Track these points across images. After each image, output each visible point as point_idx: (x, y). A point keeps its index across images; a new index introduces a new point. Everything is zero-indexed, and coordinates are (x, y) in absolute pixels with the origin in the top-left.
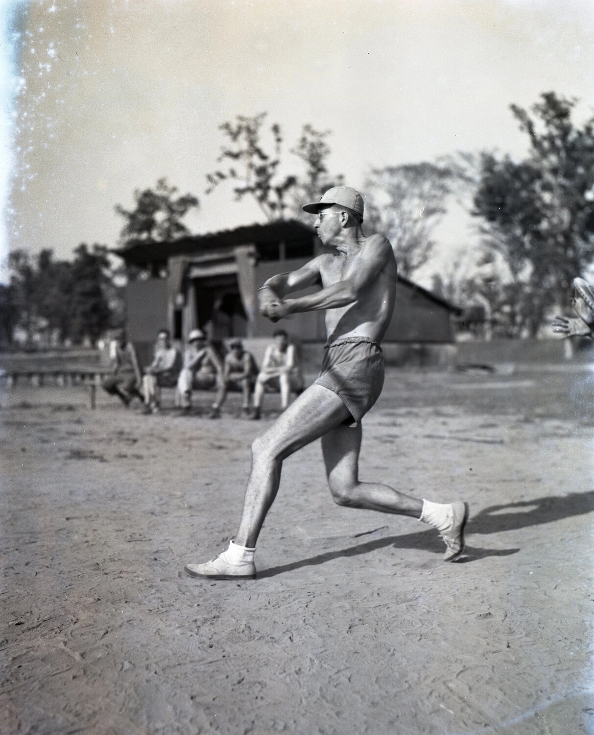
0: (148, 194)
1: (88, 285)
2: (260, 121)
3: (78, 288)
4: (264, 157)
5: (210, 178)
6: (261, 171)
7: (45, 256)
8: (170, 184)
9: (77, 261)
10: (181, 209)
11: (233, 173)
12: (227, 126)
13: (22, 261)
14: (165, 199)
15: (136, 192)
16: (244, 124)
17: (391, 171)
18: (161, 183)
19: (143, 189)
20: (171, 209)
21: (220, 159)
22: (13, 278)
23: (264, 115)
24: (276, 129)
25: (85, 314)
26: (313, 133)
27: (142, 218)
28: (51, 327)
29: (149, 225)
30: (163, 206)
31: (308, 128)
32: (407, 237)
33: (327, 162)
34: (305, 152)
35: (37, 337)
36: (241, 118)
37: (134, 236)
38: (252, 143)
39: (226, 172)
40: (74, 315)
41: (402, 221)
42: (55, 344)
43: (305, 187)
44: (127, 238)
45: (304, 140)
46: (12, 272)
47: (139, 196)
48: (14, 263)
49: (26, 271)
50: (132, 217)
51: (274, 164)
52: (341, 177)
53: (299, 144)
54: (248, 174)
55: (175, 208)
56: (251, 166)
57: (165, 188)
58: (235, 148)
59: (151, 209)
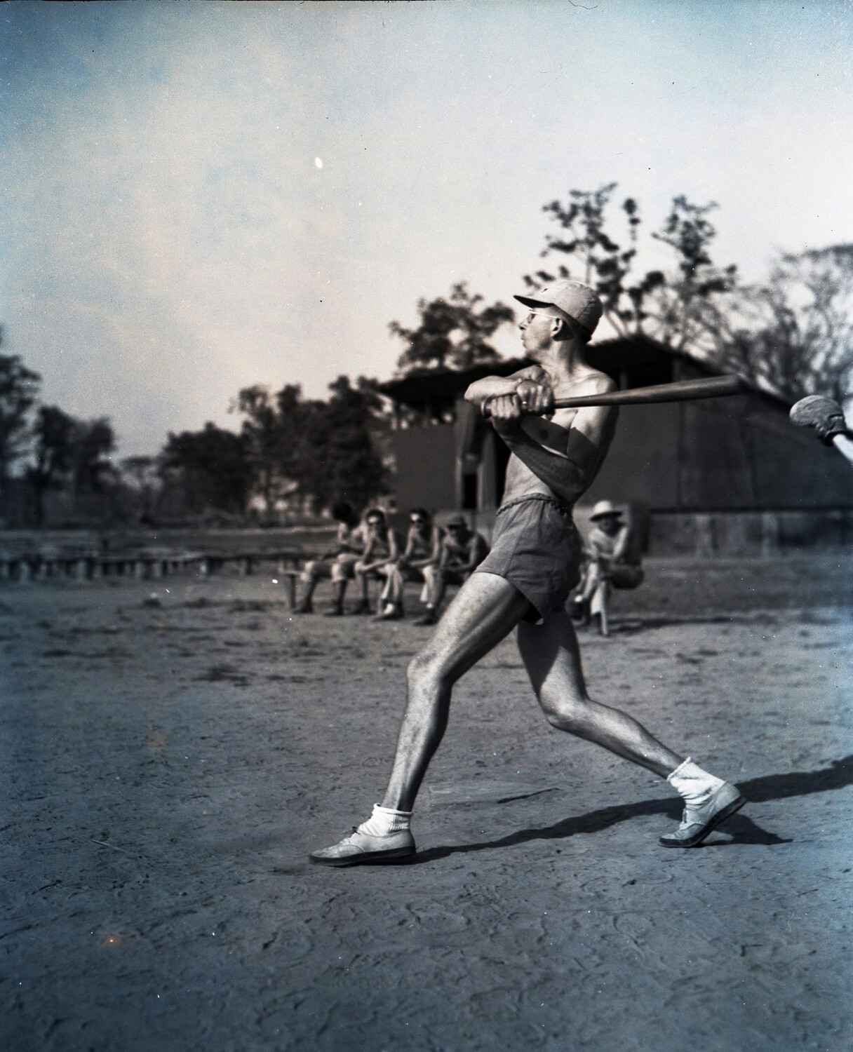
0: (439, 306)
1: (352, 432)
2: (605, 195)
3: (336, 438)
4: (610, 247)
5: (528, 280)
6: (607, 267)
7: (290, 394)
8: (471, 291)
9: (333, 400)
10: (488, 324)
11: (565, 272)
12: (555, 207)
13: (259, 401)
14: (464, 312)
15: (422, 303)
16: (581, 201)
17: (815, 255)
18: (459, 290)
19: (431, 298)
20: (472, 325)
21: (544, 254)
22: (246, 425)
23: (612, 186)
24: (630, 206)
25: (345, 474)
26: (688, 208)
27: (428, 338)
28: (301, 491)
29: (442, 348)
30: (462, 323)
31: (680, 202)
32: (840, 351)
33: (710, 249)
34: (676, 236)
35: (281, 505)
36: (576, 194)
37: (419, 364)
38: (593, 228)
39: (553, 271)
40: (330, 476)
41: (830, 328)
42: (308, 514)
43: (677, 287)
44: (407, 368)
45: (675, 218)
46: (245, 417)
47: (425, 309)
48: (248, 405)
49: (264, 414)
50: (415, 338)
51: (627, 257)
52: (732, 269)
53: (666, 225)
54: (588, 273)
55: (479, 323)
56: (592, 260)
57: (464, 296)
58: (567, 236)
59: (443, 327)
